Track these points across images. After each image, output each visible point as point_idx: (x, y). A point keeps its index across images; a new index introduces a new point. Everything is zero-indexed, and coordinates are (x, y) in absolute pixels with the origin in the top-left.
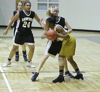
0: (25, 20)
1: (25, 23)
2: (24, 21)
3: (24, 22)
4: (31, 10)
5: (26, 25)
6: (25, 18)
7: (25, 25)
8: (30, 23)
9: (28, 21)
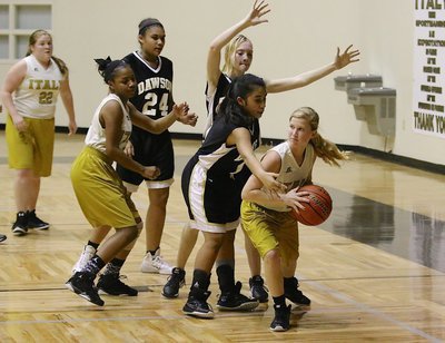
0: (149, 87)
1: (151, 100)
2: (145, 93)
3: (147, 97)
4: (163, 54)
5: (157, 107)
6: (147, 81)
7: (150, 108)
8: (166, 96)
9: (159, 92)
